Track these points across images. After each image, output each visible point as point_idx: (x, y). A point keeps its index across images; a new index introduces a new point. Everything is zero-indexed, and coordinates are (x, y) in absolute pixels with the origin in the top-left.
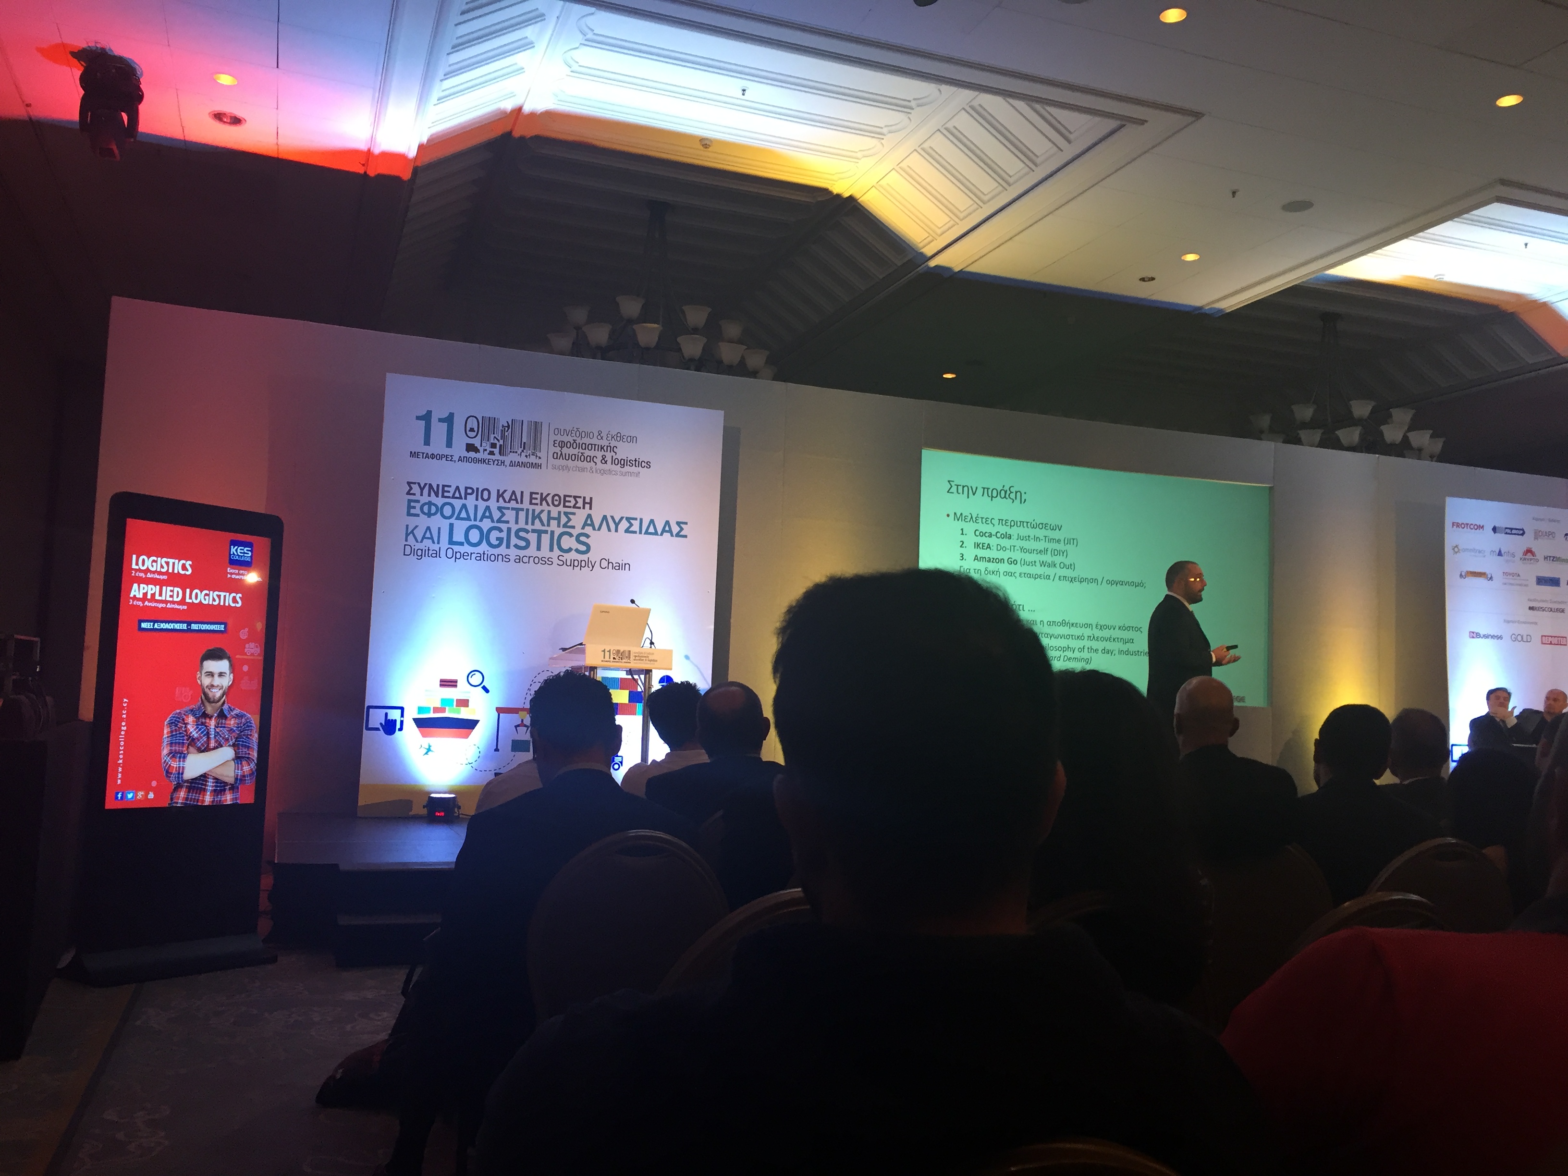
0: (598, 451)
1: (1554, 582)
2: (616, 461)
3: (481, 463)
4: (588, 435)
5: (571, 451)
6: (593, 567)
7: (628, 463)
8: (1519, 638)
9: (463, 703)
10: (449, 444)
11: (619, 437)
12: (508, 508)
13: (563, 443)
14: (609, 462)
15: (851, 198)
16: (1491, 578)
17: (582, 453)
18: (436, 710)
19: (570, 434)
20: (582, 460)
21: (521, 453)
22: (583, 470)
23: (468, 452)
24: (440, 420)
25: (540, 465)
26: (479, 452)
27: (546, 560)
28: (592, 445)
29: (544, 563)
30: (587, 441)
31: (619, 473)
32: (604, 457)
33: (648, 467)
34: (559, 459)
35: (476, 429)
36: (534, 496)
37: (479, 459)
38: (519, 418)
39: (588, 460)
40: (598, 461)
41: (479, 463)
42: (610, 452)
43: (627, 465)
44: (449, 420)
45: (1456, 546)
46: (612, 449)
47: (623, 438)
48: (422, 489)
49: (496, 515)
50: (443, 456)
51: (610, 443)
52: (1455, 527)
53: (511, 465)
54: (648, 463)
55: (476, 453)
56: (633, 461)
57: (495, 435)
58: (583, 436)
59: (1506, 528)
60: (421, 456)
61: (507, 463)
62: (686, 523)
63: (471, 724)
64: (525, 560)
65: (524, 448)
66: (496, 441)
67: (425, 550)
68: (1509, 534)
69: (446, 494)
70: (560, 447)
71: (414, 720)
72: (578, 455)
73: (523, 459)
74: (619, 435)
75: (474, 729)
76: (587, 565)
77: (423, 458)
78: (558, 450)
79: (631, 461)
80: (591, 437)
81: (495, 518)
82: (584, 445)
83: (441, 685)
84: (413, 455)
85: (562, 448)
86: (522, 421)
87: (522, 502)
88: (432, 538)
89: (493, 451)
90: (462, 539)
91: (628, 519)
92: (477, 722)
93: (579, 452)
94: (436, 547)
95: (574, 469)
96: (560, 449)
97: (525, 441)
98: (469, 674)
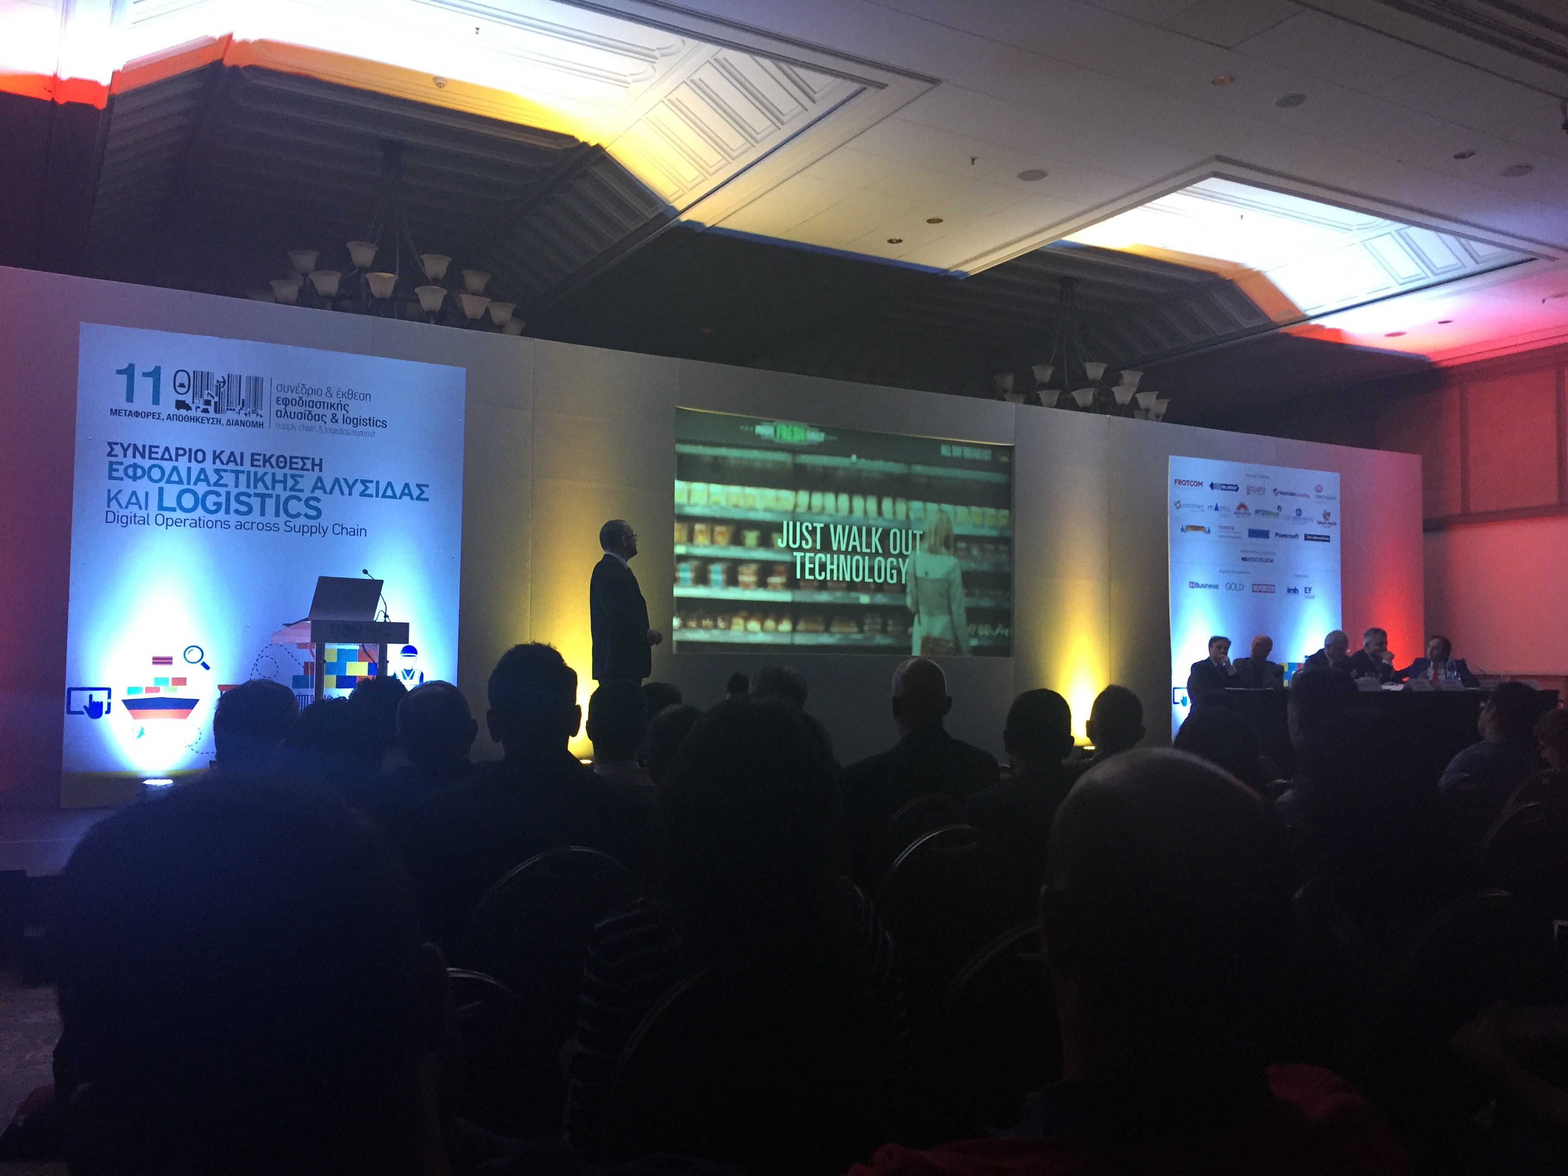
0: (328, 409)
1: (1264, 534)
2: (348, 419)
3: (194, 422)
4: (315, 392)
5: (297, 409)
6: (325, 533)
7: (362, 422)
8: (1233, 587)
9: (180, 681)
10: (156, 401)
11: (351, 394)
12: (226, 471)
13: (287, 400)
14: (341, 420)
15: (598, 148)
16: (1209, 531)
17: (309, 411)
18: (148, 690)
19: (294, 391)
20: (310, 418)
21: (239, 410)
22: (310, 429)
23: (178, 410)
24: (145, 375)
26: (191, 410)
27: (272, 526)
28: (320, 402)
29: (269, 529)
30: (315, 398)
31: (351, 432)
32: (334, 415)
33: (384, 426)
34: (284, 417)
35: (186, 384)
36: (256, 457)
37: (191, 417)
38: (235, 372)
39: (317, 419)
40: (328, 419)
41: (191, 422)
42: (341, 410)
43: (360, 425)
44: (155, 374)
45: (1178, 502)
46: (344, 407)
47: (355, 396)
48: (125, 450)
49: (213, 478)
50: (149, 414)
51: (340, 401)
52: (1177, 483)
53: (229, 423)
54: (384, 422)
55: (188, 411)
56: (367, 420)
57: (209, 391)
58: (310, 393)
59: (1222, 484)
60: (123, 414)
61: (224, 422)
62: (427, 486)
63: (189, 704)
64: (248, 526)
65: (243, 406)
66: (210, 398)
67: (131, 516)
68: (1225, 490)
69: (153, 455)
70: (283, 404)
71: (125, 701)
72: (305, 414)
73: (242, 417)
74: (350, 392)
75: (192, 709)
76: (318, 530)
78: (282, 407)
79: (365, 420)
80: (319, 394)
81: (212, 482)
82: (311, 403)
83: (154, 663)
84: (115, 412)
85: (286, 405)
86: (240, 376)
87: (242, 465)
88: (138, 503)
89: (207, 409)
90: (174, 505)
91: (364, 482)
92: (198, 700)
93: (306, 411)
94: (143, 513)
95: (301, 428)
96: (284, 406)
97: (244, 398)
98: (185, 651)
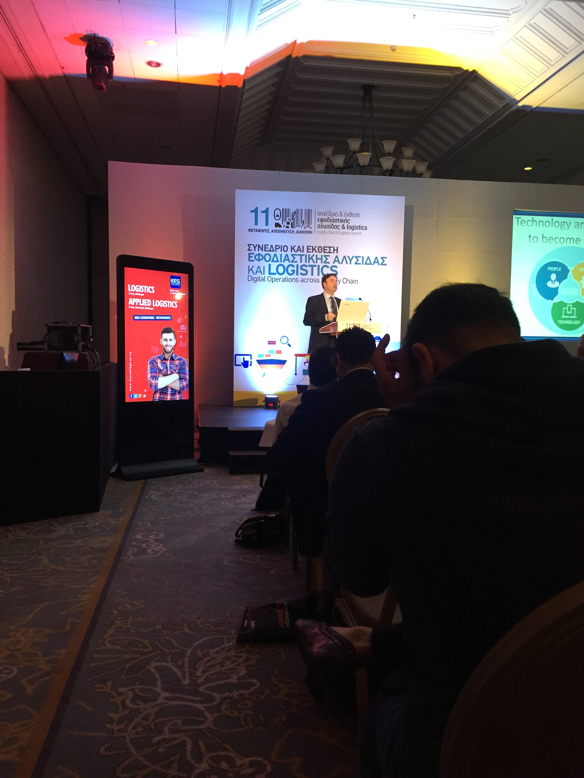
0: (340, 222)
2: (350, 227)
3: (283, 233)
4: (335, 214)
5: (327, 224)
7: (356, 228)
9: (279, 352)
10: (267, 224)
11: (351, 215)
12: (296, 255)
13: (322, 219)
14: (346, 228)
15: (474, 72)
17: (332, 224)
18: (267, 356)
19: (326, 215)
20: (332, 228)
21: (302, 226)
22: (333, 233)
23: (276, 227)
24: (262, 212)
25: (311, 232)
26: (281, 227)
27: (316, 280)
28: (337, 219)
30: (335, 218)
31: (351, 233)
32: (343, 225)
33: (366, 229)
34: (321, 228)
35: (279, 216)
36: (309, 248)
37: (281, 230)
38: (300, 208)
39: (335, 228)
40: (340, 228)
41: (281, 233)
43: (355, 229)
44: (266, 211)
46: (347, 221)
47: (353, 215)
48: (255, 248)
49: (291, 258)
50: (264, 230)
51: (346, 218)
53: (297, 233)
54: (366, 227)
55: (280, 228)
56: (358, 227)
57: (289, 218)
58: (332, 215)
60: (254, 231)
61: (295, 232)
62: (386, 258)
63: (283, 362)
64: (306, 280)
65: (303, 224)
66: (289, 221)
67: (258, 278)
69: (266, 249)
71: (257, 360)
72: (330, 225)
73: (303, 229)
74: (350, 213)
75: (285, 364)
77: (255, 232)
78: (320, 223)
79: (357, 227)
80: (337, 215)
81: (291, 260)
82: (333, 220)
83: (268, 344)
84: (250, 230)
85: (322, 222)
86: (302, 209)
87: (303, 252)
88: (261, 272)
89: (288, 226)
90: (275, 272)
91: (356, 257)
92: (286, 360)
93: (330, 224)
94: (263, 276)
95: (328, 233)
96: (321, 222)
97: (304, 220)
98: (281, 338)
